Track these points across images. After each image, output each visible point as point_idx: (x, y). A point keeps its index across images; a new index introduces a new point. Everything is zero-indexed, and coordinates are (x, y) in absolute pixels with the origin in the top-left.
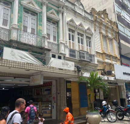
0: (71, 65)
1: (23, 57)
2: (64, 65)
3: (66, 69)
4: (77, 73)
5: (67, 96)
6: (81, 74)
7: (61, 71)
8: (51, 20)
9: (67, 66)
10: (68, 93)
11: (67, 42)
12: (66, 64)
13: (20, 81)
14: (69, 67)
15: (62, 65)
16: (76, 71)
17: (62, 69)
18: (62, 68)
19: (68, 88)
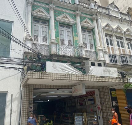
0: (114, 71)
1: (64, 68)
2: (105, 73)
3: (108, 77)
4: (121, 80)
5: (114, 105)
6: (126, 80)
7: (103, 79)
8: (86, 29)
9: (109, 73)
10: (114, 102)
11: (105, 47)
12: (108, 71)
13: (63, 92)
14: (111, 74)
15: (103, 72)
16: (120, 77)
17: (104, 77)
18: (104, 75)
19: (114, 96)
